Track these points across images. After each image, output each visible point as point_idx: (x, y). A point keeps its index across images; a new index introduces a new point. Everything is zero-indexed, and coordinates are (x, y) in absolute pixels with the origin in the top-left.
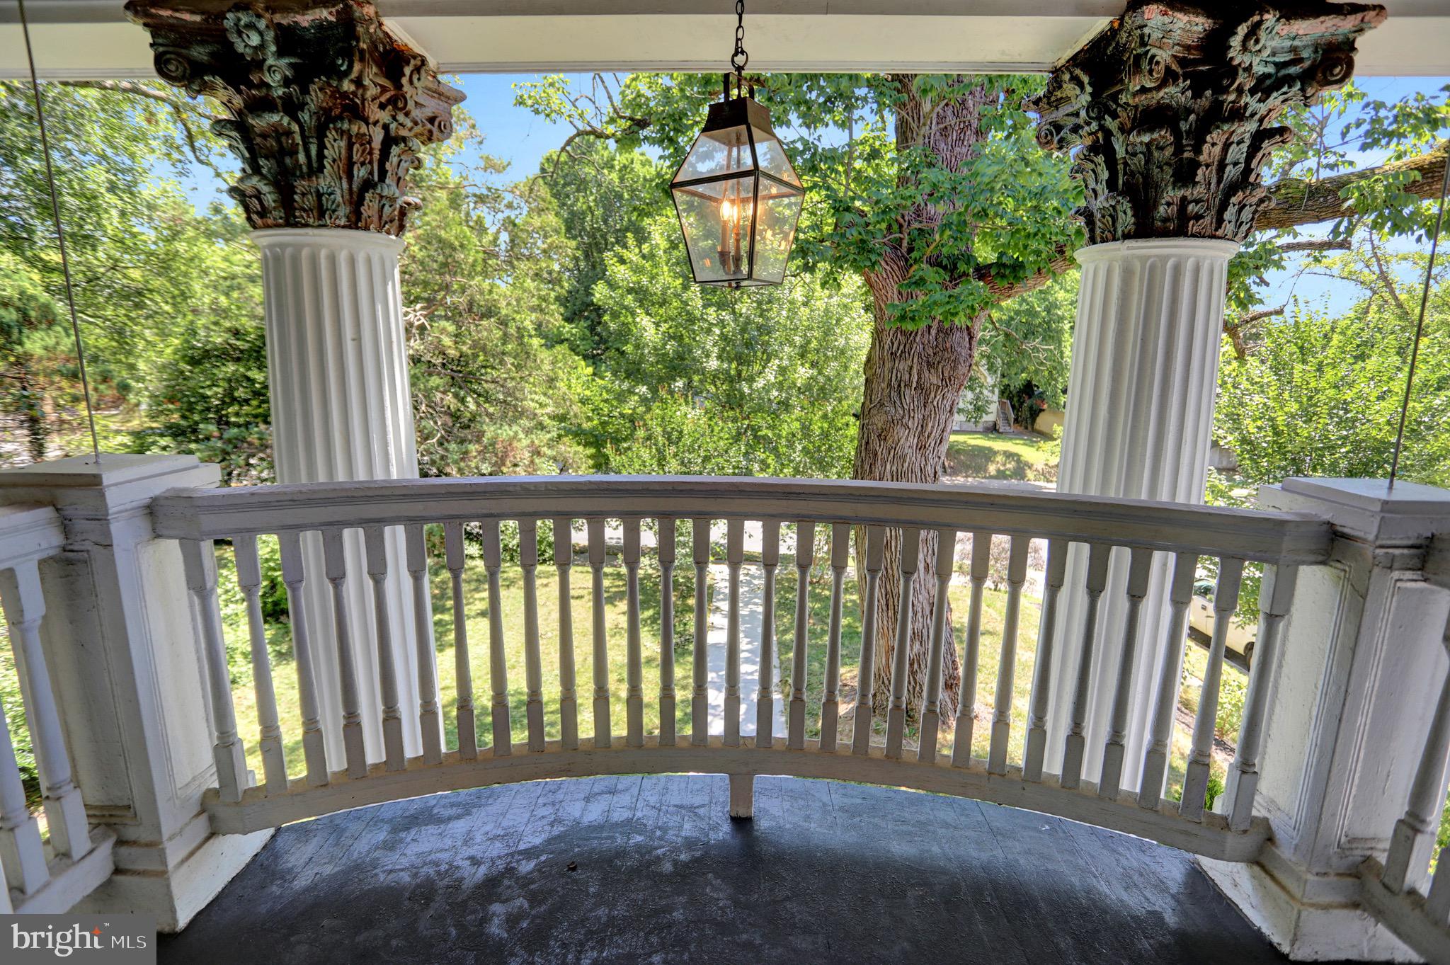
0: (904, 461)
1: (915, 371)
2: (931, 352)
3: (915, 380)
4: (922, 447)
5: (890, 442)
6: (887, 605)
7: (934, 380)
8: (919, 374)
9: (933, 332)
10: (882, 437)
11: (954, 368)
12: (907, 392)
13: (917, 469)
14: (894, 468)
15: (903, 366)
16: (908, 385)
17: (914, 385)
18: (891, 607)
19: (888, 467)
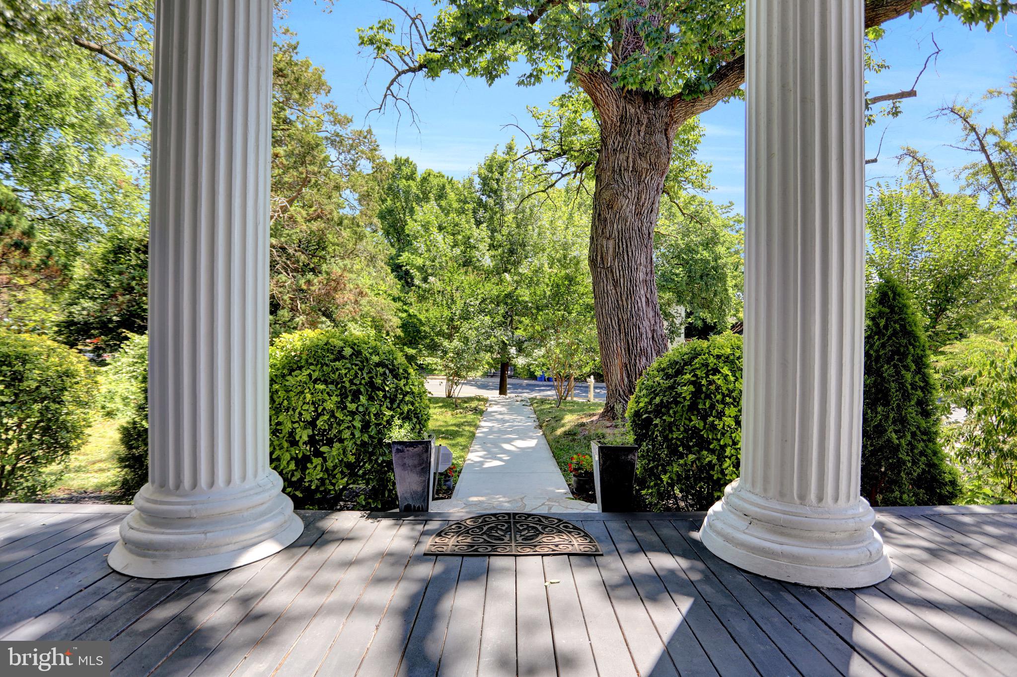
0: (627, 221)
1: (631, 160)
2: (641, 146)
3: (631, 166)
4: (639, 214)
5: (615, 208)
6: (620, 330)
7: (645, 165)
8: (634, 162)
9: (642, 134)
10: (610, 207)
11: (658, 157)
12: (626, 174)
13: (636, 228)
14: (620, 227)
15: (622, 157)
16: (626, 170)
17: (631, 169)
18: (622, 330)
19: (615, 226)
